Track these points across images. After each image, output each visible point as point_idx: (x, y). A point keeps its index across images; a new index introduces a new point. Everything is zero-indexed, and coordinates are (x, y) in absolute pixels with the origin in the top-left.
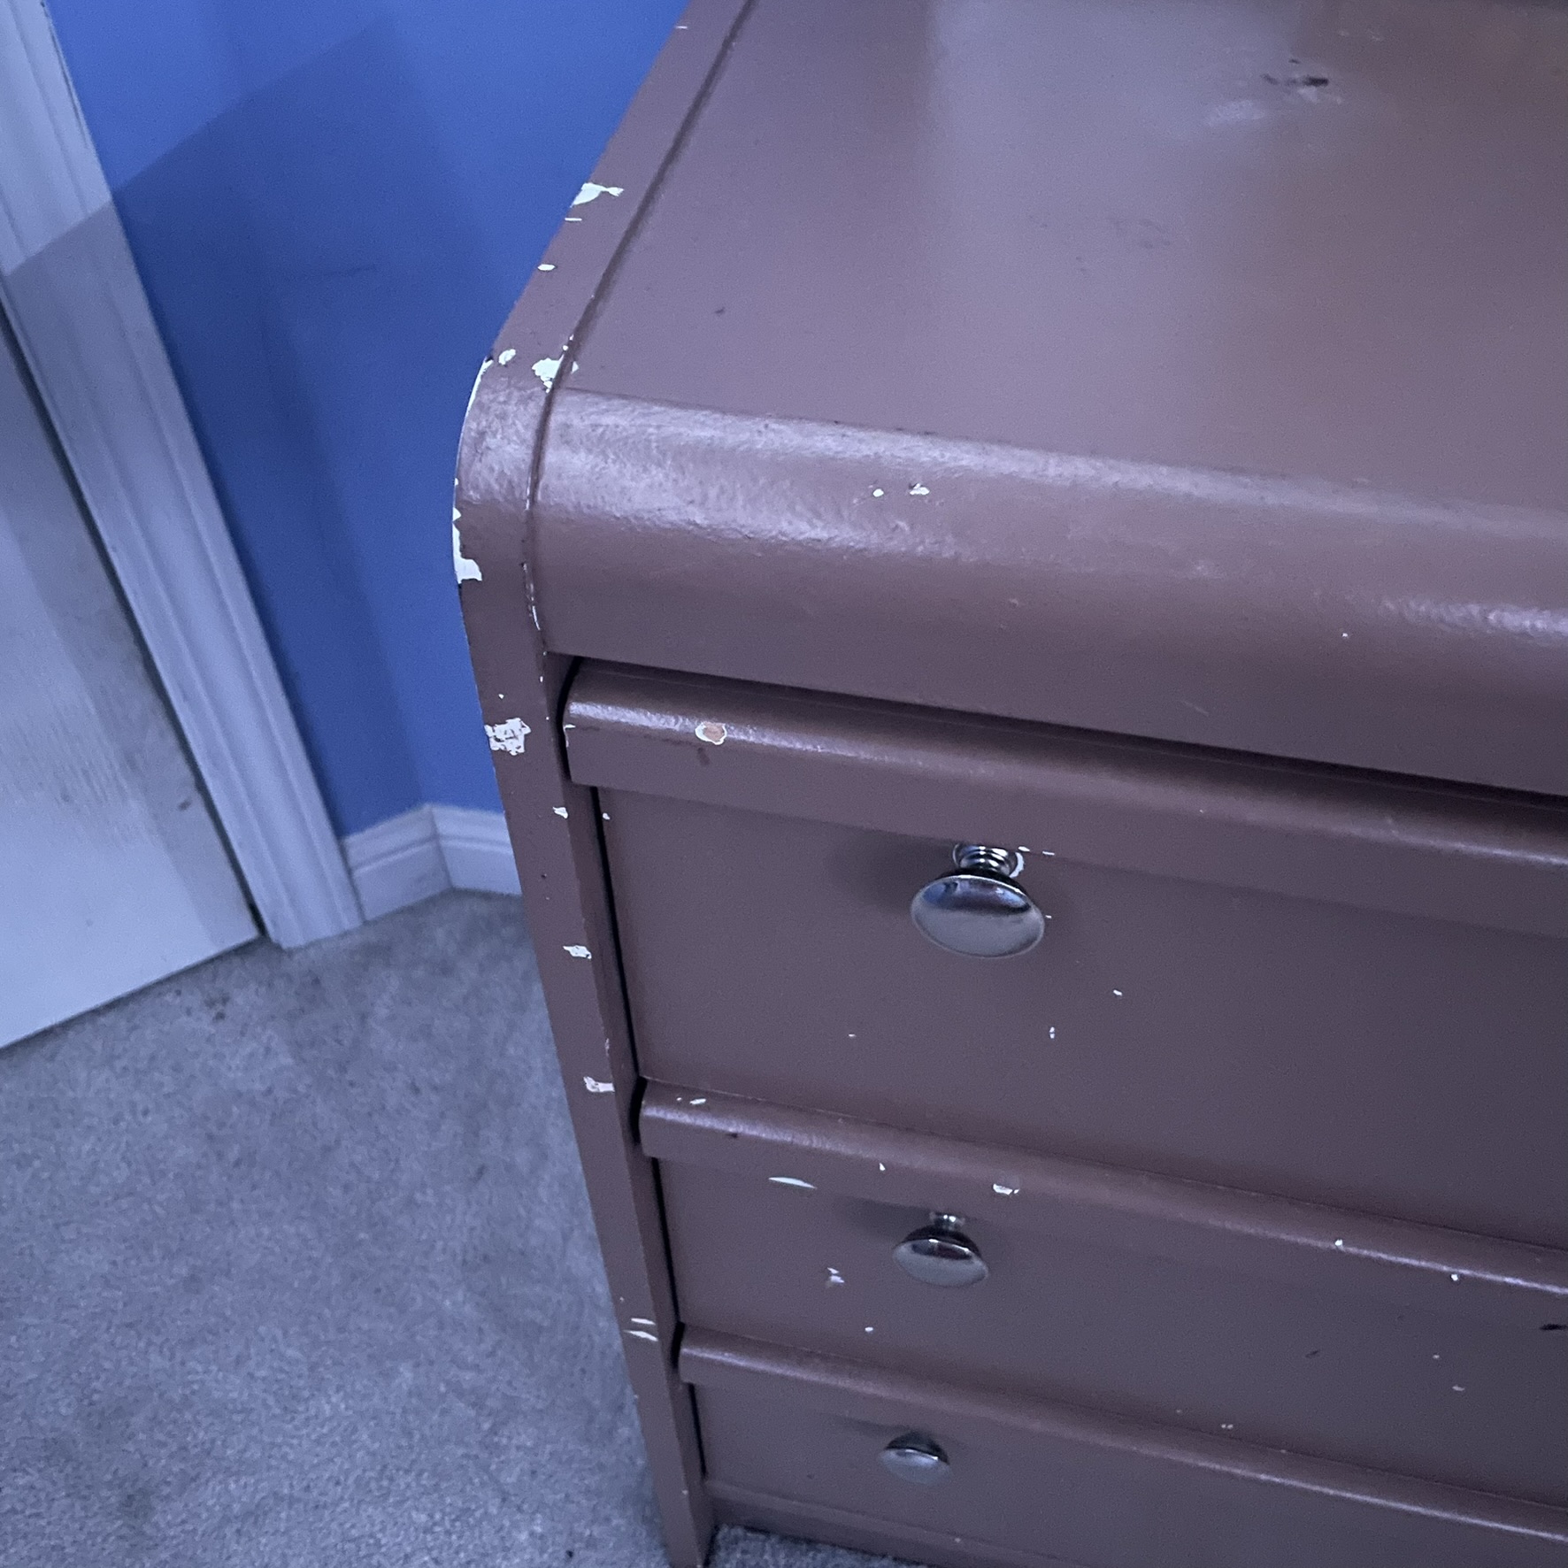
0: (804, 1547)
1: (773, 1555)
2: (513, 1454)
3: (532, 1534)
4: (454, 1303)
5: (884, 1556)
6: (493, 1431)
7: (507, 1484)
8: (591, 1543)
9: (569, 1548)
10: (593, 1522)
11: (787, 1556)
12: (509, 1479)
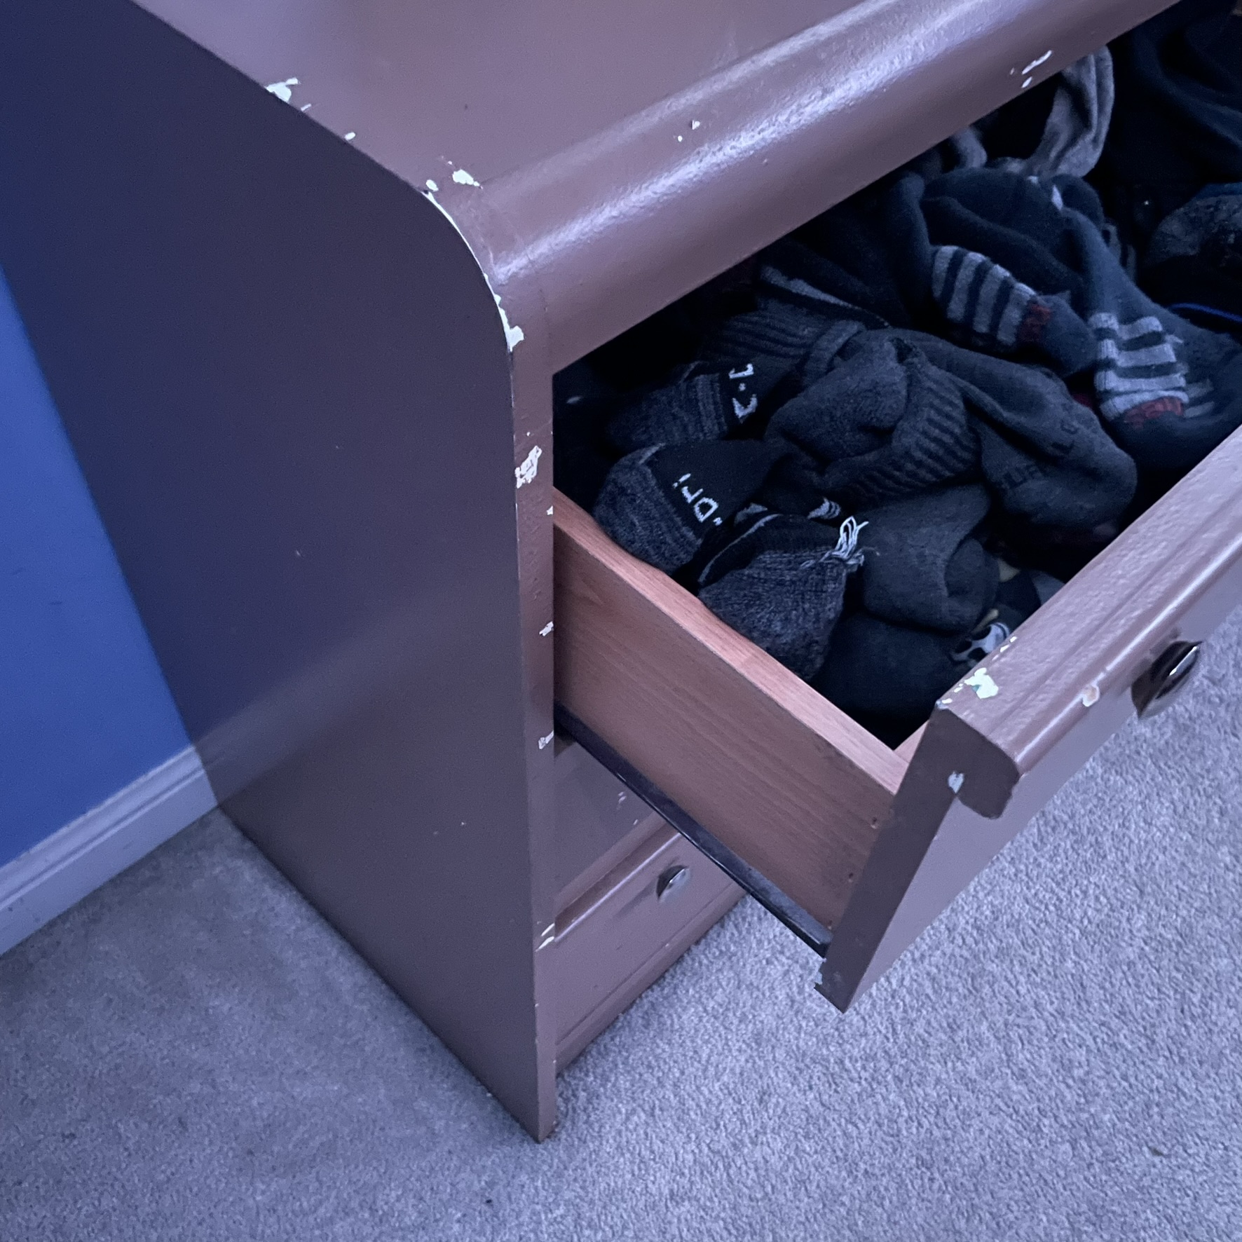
0: (582, 1058)
1: (575, 1078)
2: (399, 1206)
3: (458, 1221)
4: (263, 1193)
5: (617, 1018)
6: (373, 1211)
7: (416, 1221)
8: (491, 1184)
9: (485, 1200)
10: (479, 1176)
11: (580, 1071)
12: (412, 1217)
